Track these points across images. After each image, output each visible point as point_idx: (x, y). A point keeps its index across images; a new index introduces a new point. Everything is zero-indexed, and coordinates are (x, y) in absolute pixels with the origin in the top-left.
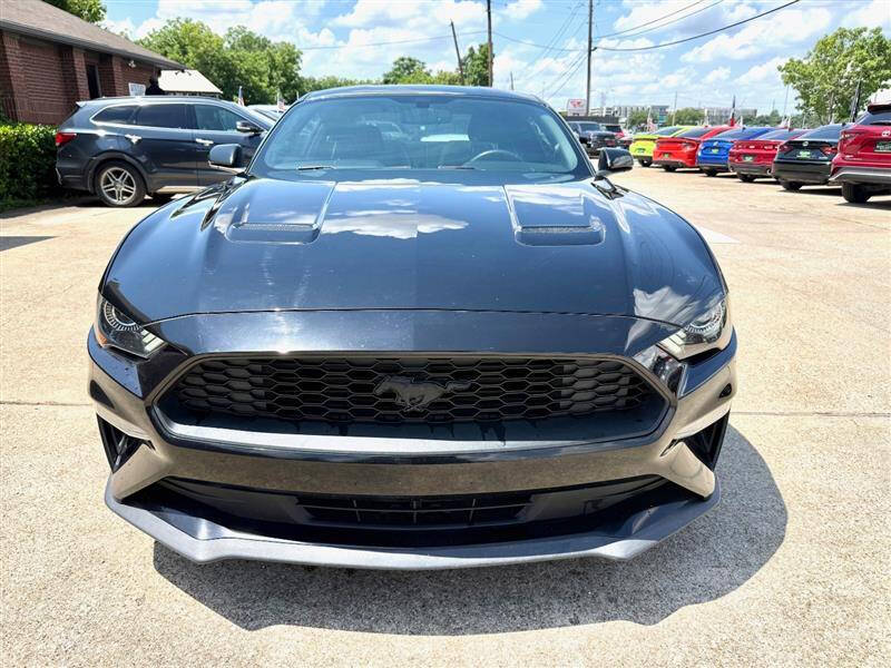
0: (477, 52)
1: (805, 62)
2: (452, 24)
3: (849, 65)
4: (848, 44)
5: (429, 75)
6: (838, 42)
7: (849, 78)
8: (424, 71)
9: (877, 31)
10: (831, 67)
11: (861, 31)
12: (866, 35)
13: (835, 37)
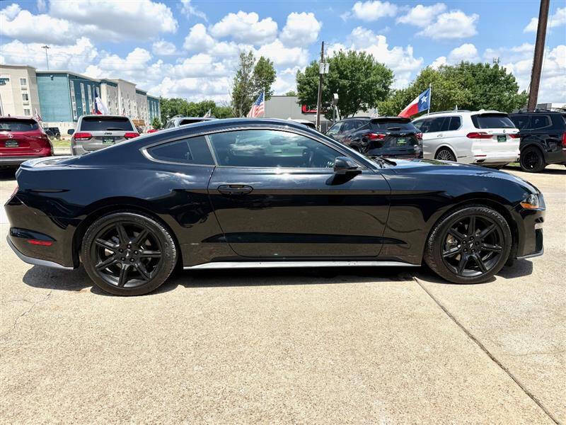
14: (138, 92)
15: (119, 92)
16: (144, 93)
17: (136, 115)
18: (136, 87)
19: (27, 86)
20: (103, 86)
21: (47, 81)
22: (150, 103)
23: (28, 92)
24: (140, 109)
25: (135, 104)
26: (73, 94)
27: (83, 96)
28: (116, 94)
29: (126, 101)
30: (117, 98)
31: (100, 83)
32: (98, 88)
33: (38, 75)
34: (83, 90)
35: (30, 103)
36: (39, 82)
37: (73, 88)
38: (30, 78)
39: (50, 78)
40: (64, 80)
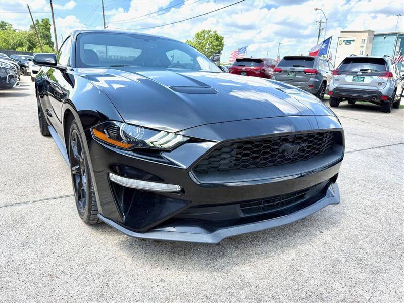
0: (41, 22)
1: (192, 42)
2: (28, 6)
3: (207, 44)
4: (206, 36)
5: (15, 31)
6: (203, 34)
7: (208, 49)
8: (12, 29)
9: (215, 32)
10: (202, 45)
11: (209, 31)
12: (212, 33)
13: (202, 33)
19: (365, 45)
21: (380, 41)
23: (364, 49)
26: (397, 50)
33: (376, 36)
36: (374, 41)
37: (399, 44)
38: (369, 39)
39: (383, 38)
40: (394, 39)
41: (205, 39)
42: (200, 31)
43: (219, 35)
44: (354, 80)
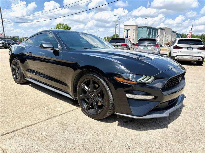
1: (54, 29)
4: (62, 26)
11: (63, 24)
12: (64, 25)
13: (59, 25)
14: (173, 32)
15: (165, 32)
16: (175, 32)
17: (170, 40)
18: (172, 30)
19: (134, 31)
20: (159, 30)
21: (140, 29)
22: (177, 36)
23: (134, 33)
24: (172, 38)
25: (170, 36)
26: (148, 33)
27: (151, 34)
28: (163, 33)
29: (167, 35)
30: (164, 34)
31: (158, 29)
32: (157, 31)
33: (139, 27)
34: (151, 32)
35: (134, 37)
36: (138, 30)
37: (148, 31)
38: (136, 29)
39: (142, 28)
40: (146, 29)
41: (61, 28)
42: (58, 24)
43: (68, 26)
44: (144, 48)
